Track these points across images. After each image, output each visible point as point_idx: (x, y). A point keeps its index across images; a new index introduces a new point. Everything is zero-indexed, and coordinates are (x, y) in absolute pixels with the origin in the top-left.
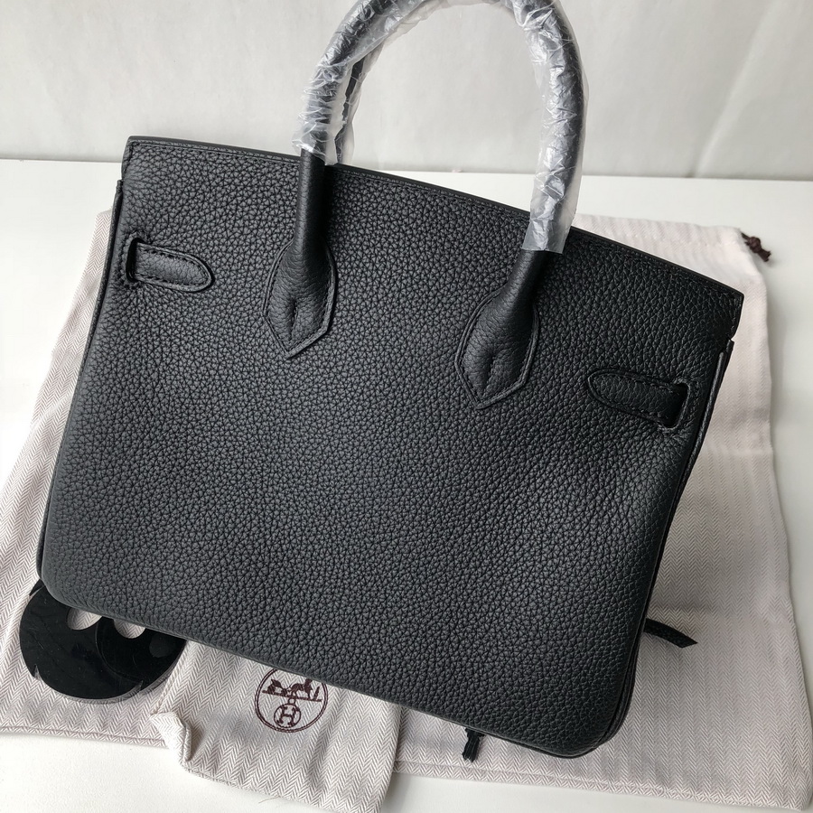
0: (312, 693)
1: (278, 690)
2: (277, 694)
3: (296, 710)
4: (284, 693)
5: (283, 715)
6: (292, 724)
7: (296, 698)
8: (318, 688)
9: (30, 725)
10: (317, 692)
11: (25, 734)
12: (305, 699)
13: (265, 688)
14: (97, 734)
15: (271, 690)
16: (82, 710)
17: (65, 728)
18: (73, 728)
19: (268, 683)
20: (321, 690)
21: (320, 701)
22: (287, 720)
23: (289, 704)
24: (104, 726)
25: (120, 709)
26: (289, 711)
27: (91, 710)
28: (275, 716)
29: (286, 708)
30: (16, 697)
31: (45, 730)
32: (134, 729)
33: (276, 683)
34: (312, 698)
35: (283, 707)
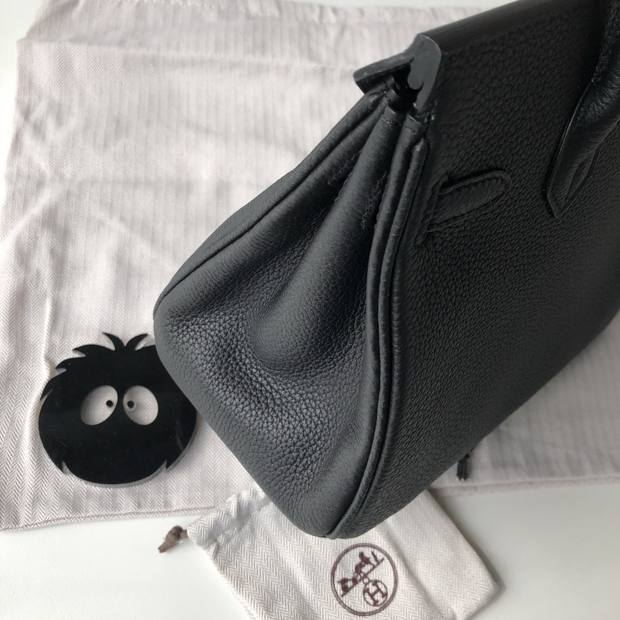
0: (372, 560)
1: (350, 584)
2: (352, 587)
3: (375, 583)
4: (355, 581)
5: (372, 596)
6: (384, 595)
7: (366, 576)
8: (373, 553)
9: (71, 515)
10: (375, 557)
11: (67, 524)
12: (372, 570)
13: (340, 592)
14: (134, 513)
15: (346, 590)
16: (114, 496)
17: (104, 513)
18: (111, 511)
19: (339, 587)
20: (376, 552)
21: (383, 559)
22: (378, 597)
23: (366, 584)
24: (139, 506)
25: (148, 488)
26: (372, 589)
27: (123, 494)
28: (367, 603)
29: (368, 589)
30: (49, 492)
31: (85, 517)
32: (167, 504)
33: (344, 581)
34: (375, 563)
35: (366, 591)
